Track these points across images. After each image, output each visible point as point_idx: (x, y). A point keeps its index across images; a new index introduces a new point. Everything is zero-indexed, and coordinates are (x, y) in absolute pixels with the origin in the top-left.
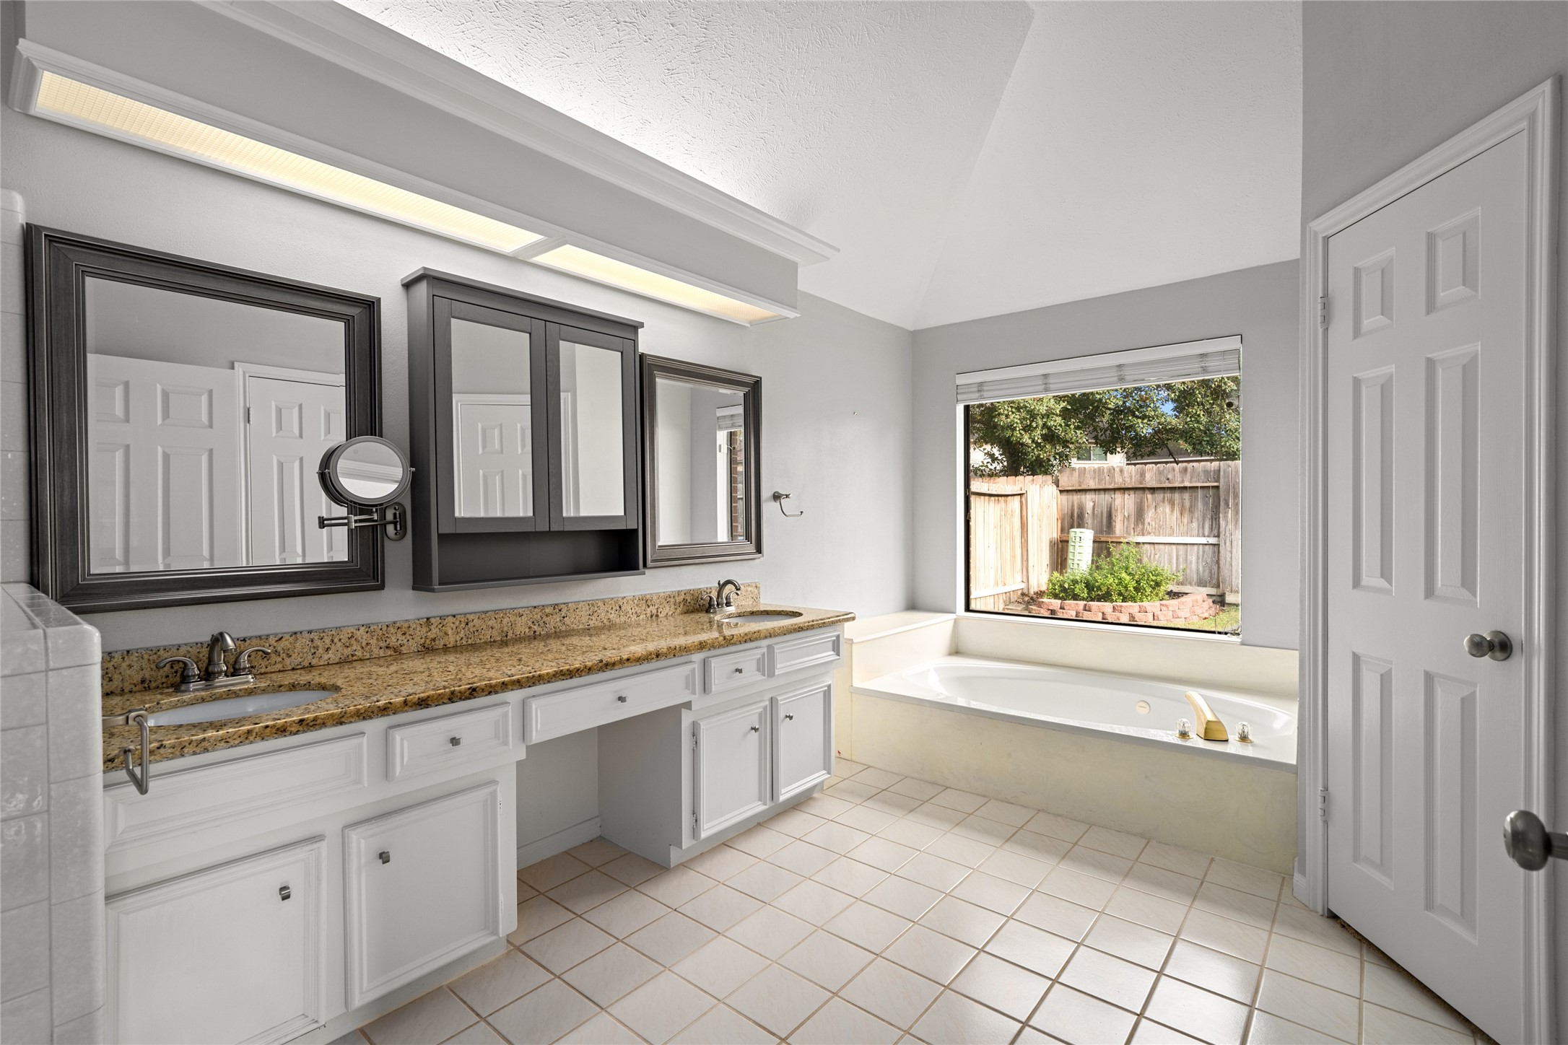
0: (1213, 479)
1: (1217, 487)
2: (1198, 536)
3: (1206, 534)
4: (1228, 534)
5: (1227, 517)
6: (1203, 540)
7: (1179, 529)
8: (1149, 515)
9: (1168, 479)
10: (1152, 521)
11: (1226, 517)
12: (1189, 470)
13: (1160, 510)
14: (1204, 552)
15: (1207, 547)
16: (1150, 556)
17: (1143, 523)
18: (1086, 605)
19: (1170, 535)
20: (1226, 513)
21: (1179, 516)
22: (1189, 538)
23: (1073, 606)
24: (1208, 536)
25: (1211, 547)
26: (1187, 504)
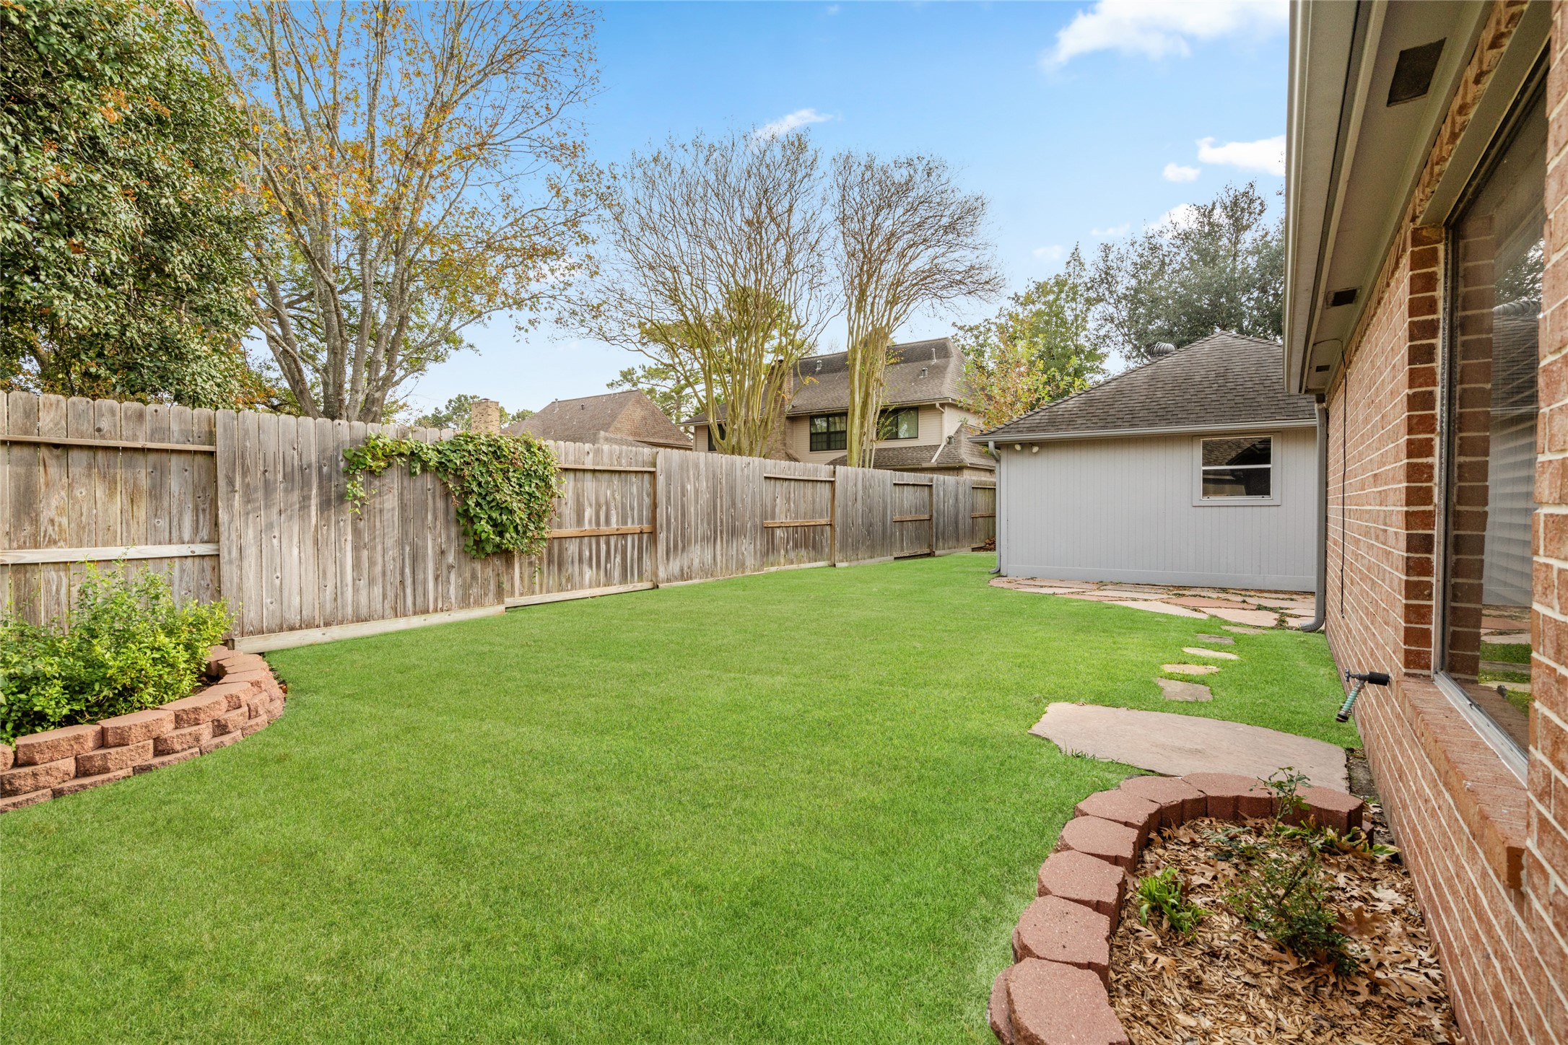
0: (196, 439)
1: (212, 454)
2: (170, 542)
3: (186, 537)
4: (234, 536)
5: (232, 506)
6: (185, 550)
7: (128, 531)
8: (52, 505)
9: (99, 430)
10: (60, 515)
11: (230, 507)
12: (148, 417)
13: (80, 492)
14: (182, 571)
15: (189, 561)
16: (58, 591)
17: (35, 521)
18: (103, 732)
19: (105, 544)
20: (230, 500)
21: (127, 506)
22: (149, 547)
23: (65, 746)
24: (192, 542)
25: (197, 560)
26: (144, 482)
